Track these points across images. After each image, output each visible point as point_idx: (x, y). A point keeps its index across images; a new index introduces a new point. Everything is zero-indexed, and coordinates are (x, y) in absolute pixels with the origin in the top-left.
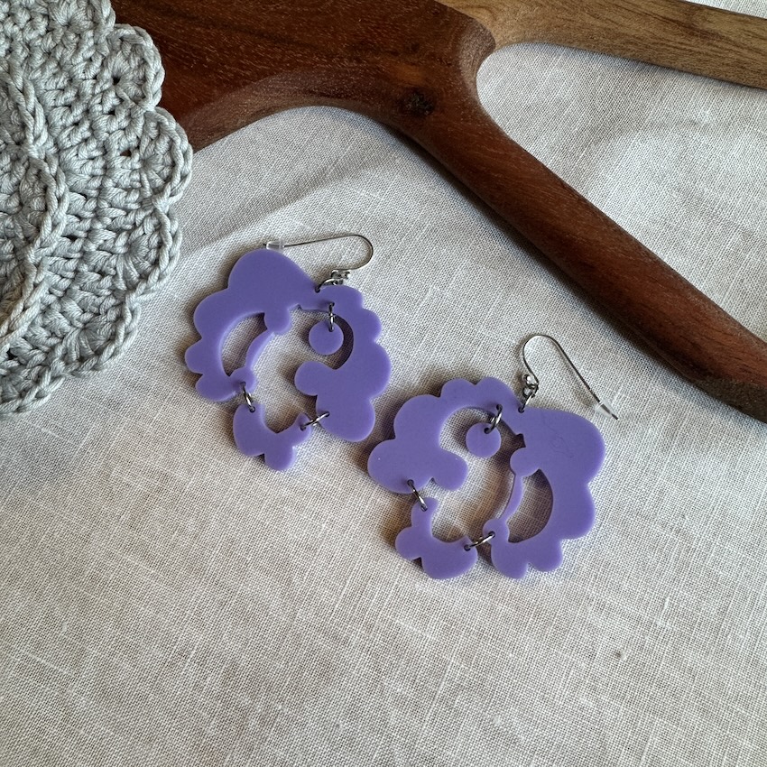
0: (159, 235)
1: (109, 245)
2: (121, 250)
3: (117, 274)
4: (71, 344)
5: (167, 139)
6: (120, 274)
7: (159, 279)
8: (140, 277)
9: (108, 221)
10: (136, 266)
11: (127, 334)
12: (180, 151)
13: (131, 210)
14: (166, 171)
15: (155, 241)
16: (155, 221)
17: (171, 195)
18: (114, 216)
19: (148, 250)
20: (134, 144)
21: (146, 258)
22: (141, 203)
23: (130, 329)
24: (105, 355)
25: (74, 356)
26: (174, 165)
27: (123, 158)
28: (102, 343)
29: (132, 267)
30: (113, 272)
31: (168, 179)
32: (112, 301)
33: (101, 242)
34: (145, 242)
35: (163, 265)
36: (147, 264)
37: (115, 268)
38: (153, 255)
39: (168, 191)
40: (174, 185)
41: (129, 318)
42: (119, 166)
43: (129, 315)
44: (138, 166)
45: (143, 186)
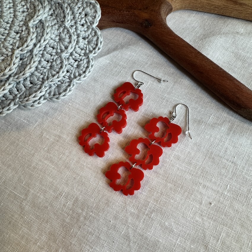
0: (88, 64)
1: (72, 64)
2: (75, 66)
3: (72, 73)
4: (52, 90)
5: (97, 37)
6: (73, 73)
7: (84, 77)
8: (79, 75)
9: (74, 57)
10: (78, 72)
11: (70, 91)
12: (100, 41)
13: (81, 55)
14: (94, 46)
15: (86, 66)
16: (87, 60)
17: (94, 54)
18: (76, 56)
19: (83, 68)
20: (87, 36)
21: (82, 70)
22: (85, 54)
23: (71, 89)
24: (62, 95)
25: (52, 94)
26: (97, 45)
27: (83, 40)
28: (62, 91)
29: (77, 71)
30: (71, 72)
31: (94, 49)
32: (68, 80)
33: (70, 62)
34: (83, 65)
35: (86, 73)
36: (81, 72)
37: (72, 71)
38: (84, 69)
39: (93, 52)
40: (95, 51)
41: (72, 86)
42: (81, 42)
43: (72, 85)
44: (86, 43)
45: (86, 49)
